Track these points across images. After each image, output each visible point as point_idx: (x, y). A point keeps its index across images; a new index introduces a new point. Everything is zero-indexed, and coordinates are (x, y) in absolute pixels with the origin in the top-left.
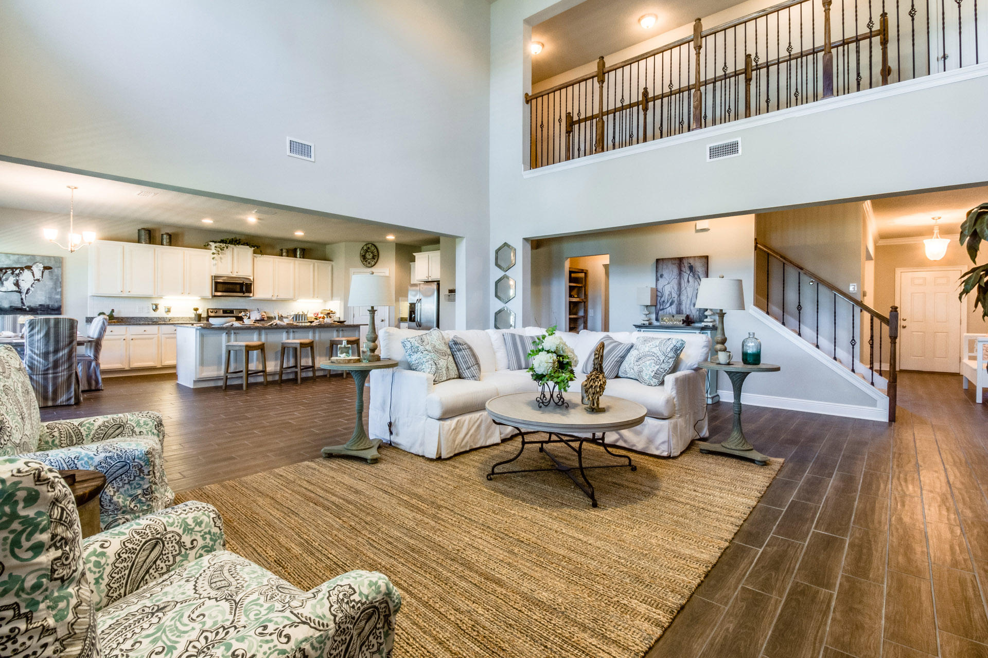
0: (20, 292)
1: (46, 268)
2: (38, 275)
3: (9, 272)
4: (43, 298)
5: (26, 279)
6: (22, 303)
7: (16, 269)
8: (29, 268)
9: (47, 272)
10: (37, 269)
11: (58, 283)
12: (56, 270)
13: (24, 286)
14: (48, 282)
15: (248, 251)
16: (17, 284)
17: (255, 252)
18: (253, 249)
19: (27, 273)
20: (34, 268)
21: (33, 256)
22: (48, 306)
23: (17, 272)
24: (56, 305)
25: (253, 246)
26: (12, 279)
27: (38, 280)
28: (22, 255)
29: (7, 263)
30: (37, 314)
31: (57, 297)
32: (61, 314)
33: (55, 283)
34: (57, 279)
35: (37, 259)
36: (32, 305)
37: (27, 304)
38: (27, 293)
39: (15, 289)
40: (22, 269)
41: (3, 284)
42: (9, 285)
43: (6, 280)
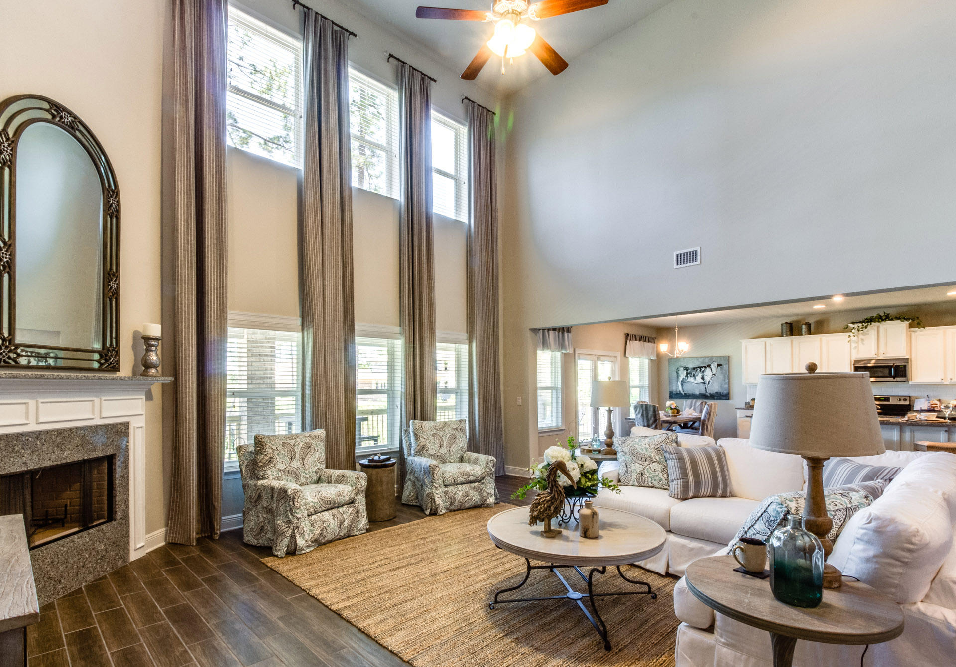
0: (704, 383)
1: (719, 365)
2: (714, 371)
3: (699, 369)
4: (718, 388)
5: (708, 373)
6: (706, 391)
7: (702, 367)
8: (709, 366)
9: (719, 368)
10: (714, 366)
11: (728, 376)
12: (725, 366)
13: (707, 379)
14: (720, 376)
15: (901, 327)
16: (703, 378)
17: (911, 326)
18: (908, 323)
19: (708, 369)
20: (712, 366)
21: (712, 357)
22: (720, 393)
23: (703, 369)
24: (726, 392)
25: (907, 320)
26: (700, 375)
27: (714, 374)
28: (705, 357)
29: (696, 364)
30: (714, 399)
31: (727, 386)
32: (729, 399)
33: (725, 376)
34: (726, 373)
35: (714, 359)
36: (711, 393)
37: (708, 392)
38: (708, 384)
39: (702, 381)
40: (705, 367)
41: (695, 378)
42: (699, 379)
43: (697, 375)
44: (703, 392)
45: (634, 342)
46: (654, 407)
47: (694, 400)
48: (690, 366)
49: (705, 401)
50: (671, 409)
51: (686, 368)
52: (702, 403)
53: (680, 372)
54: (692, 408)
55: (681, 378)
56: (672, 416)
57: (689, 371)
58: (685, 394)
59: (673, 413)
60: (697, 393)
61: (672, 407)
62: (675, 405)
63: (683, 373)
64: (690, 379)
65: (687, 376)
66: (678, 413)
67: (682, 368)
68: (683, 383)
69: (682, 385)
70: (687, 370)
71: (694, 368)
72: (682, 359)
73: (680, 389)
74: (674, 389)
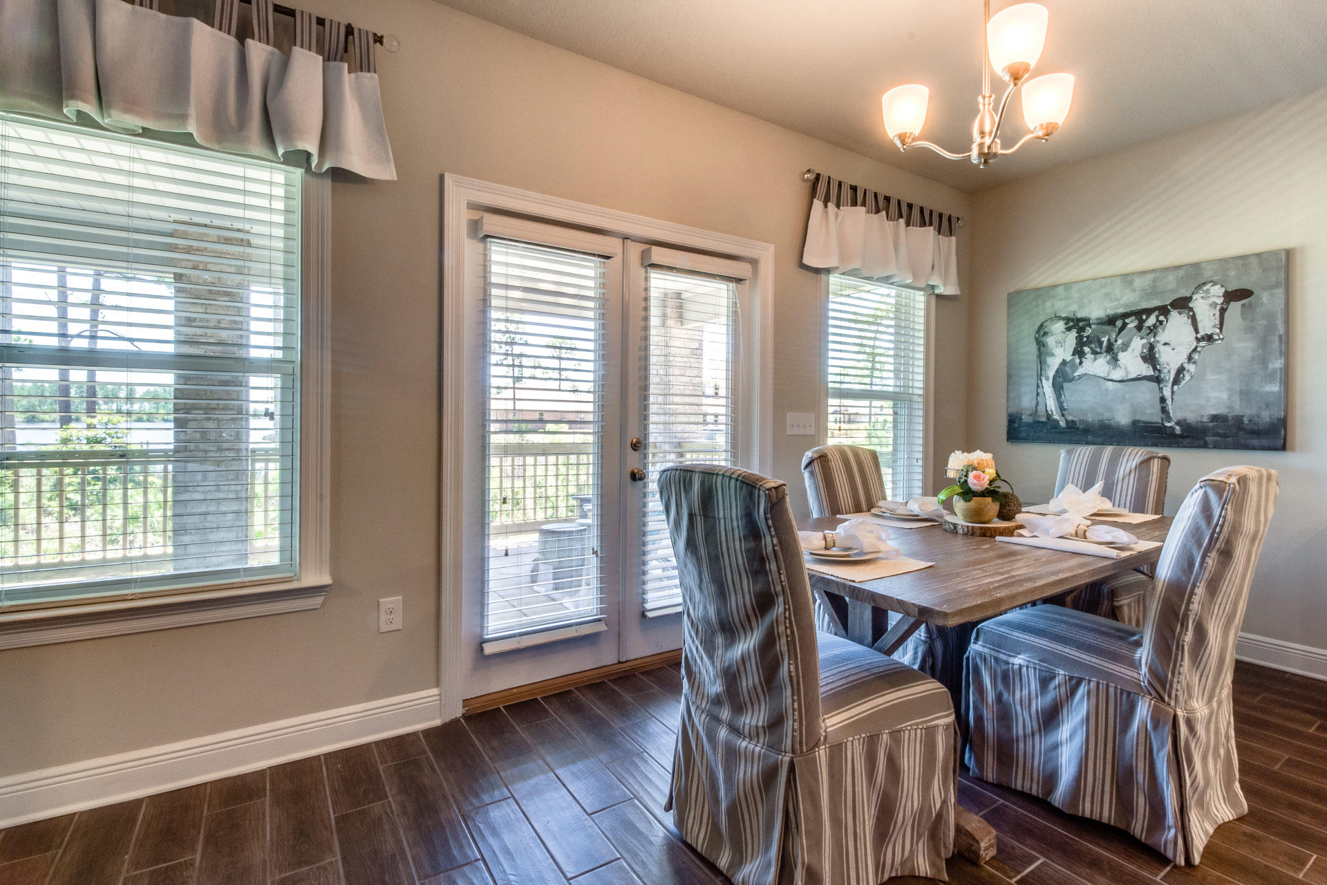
0: (1157, 380)
1: (1233, 296)
2: (1208, 323)
3: (1132, 323)
4: (1224, 396)
5: (1175, 339)
6: (1164, 410)
7: (1149, 312)
8: (1182, 304)
9: (1235, 307)
10: (1205, 307)
12: (1269, 300)
13: (1170, 359)
14: (1238, 342)
16: (1150, 357)
19: (1176, 320)
20: (1198, 302)
21: (1196, 266)
22: (1239, 419)
23: (1152, 321)
24: (1266, 416)
26: (1138, 344)
27: (1209, 338)
28: (1167, 270)
29: (1125, 300)
30: (1205, 446)
31: (1274, 388)
32: (1283, 448)
33: (1264, 342)
34: (1271, 328)
35: (1208, 274)
36: (1191, 417)
37: (1176, 413)
38: (1176, 381)
39: (1147, 370)
40: (1164, 311)
41: (1115, 360)
42: (1131, 362)
43: (1125, 347)
44: (1152, 414)
45: (847, 210)
46: (749, 485)
47: (1108, 450)
48: (1096, 311)
49: (1161, 452)
50: (967, 494)
51: (1076, 324)
52: (1146, 462)
53: (1050, 341)
54: (1099, 486)
55: (1053, 364)
56: (970, 533)
57: (1089, 331)
58: (1071, 425)
59: (976, 515)
60: (1123, 418)
61: (972, 481)
62: (990, 472)
63: (1061, 347)
64: (1096, 365)
65: (1079, 352)
66: (1005, 515)
67: (1060, 326)
68: (1062, 379)
69: (1058, 388)
70: (1081, 330)
71: (1111, 321)
72: (1061, 290)
73: (1052, 404)
74: (1026, 403)
